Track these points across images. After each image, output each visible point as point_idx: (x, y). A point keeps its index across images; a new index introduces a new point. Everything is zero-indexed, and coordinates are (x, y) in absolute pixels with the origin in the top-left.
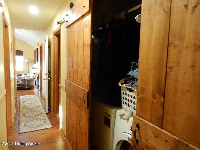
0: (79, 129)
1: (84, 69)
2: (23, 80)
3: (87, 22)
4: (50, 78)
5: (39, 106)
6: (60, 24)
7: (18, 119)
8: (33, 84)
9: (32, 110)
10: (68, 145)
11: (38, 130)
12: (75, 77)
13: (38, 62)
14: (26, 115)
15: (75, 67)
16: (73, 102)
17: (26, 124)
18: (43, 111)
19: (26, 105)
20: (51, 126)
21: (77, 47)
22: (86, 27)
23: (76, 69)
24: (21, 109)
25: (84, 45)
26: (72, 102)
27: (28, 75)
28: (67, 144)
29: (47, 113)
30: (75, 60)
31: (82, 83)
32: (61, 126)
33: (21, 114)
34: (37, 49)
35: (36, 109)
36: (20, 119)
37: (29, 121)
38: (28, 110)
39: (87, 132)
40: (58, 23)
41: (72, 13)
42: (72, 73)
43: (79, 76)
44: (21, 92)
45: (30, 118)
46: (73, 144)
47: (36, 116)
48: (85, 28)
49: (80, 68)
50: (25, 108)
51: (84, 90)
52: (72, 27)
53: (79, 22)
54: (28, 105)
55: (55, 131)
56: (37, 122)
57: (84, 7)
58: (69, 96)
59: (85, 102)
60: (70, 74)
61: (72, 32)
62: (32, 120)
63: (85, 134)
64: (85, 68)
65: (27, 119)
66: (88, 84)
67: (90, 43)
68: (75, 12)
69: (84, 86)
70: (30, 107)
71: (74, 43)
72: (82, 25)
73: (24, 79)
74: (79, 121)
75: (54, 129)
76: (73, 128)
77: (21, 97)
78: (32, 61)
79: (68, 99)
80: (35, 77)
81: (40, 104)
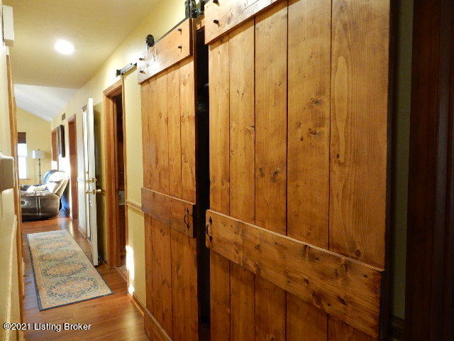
0: (176, 281)
1: (184, 164)
2: (32, 198)
3: (187, 76)
4: (99, 190)
5: (76, 253)
6: (123, 74)
7: (33, 282)
8: (55, 207)
9: (61, 262)
10: (153, 322)
11: (82, 301)
12: (165, 181)
13: (64, 155)
14: (48, 272)
15: (163, 162)
16: (161, 231)
17: (54, 291)
18: (87, 262)
19: (45, 252)
20: (109, 292)
21: (167, 121)
22: (185, 84)
23: (166, 164)
24: (36, 262)
25: (181, 118)
26: (157, 231)
27: (43, 187)
28: (151, 320)
29: (96, 267)
30: (162, 148)
31: (179, 190)
32: (131, 290)
33: (39, 271)
34: (62, 127)
35: (70, 260)
36: (37, 283)
37: (58, 284)
38: (53, 263)
39: (195, 284)
40: (119, 73)
41: (154, 56)
42: (156, 175)
43: (172, 179)
44: (29, 226)
45: (59, 279)
46: (163, 315)
47: (73, 273)
48: (182, 86)
49: (176, 163)
50: (44, 258)
51: (184, 204)
52: (152, 83)
53: (170, 75)
54: (49, 251)
55: (118, 300)
56: (78, 286)
57: (180, 47)
58: (149, 219)
59: (188, 227)
60: (151, 176)
61: (153, 92)
62: (64, 282)
63: (192, 288)
64: (186, 162)
65: (53, 280)
66: (192, 192)
67: (194, 115)
68: (159, 56)
69: (185, 195)
70: (57, 257)
71: (160, 115)
72: (176, 81)
73: (33, 195)
74: (176, 266)
75: (116, 297)
76: (163, 283)
77: (31, 236)
78: (47, 155)
79: (149, 226)
80: (59, 191)
81: (78, 249)
